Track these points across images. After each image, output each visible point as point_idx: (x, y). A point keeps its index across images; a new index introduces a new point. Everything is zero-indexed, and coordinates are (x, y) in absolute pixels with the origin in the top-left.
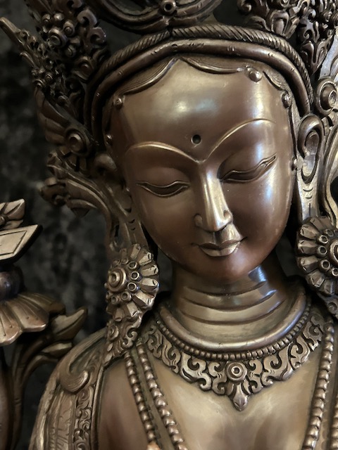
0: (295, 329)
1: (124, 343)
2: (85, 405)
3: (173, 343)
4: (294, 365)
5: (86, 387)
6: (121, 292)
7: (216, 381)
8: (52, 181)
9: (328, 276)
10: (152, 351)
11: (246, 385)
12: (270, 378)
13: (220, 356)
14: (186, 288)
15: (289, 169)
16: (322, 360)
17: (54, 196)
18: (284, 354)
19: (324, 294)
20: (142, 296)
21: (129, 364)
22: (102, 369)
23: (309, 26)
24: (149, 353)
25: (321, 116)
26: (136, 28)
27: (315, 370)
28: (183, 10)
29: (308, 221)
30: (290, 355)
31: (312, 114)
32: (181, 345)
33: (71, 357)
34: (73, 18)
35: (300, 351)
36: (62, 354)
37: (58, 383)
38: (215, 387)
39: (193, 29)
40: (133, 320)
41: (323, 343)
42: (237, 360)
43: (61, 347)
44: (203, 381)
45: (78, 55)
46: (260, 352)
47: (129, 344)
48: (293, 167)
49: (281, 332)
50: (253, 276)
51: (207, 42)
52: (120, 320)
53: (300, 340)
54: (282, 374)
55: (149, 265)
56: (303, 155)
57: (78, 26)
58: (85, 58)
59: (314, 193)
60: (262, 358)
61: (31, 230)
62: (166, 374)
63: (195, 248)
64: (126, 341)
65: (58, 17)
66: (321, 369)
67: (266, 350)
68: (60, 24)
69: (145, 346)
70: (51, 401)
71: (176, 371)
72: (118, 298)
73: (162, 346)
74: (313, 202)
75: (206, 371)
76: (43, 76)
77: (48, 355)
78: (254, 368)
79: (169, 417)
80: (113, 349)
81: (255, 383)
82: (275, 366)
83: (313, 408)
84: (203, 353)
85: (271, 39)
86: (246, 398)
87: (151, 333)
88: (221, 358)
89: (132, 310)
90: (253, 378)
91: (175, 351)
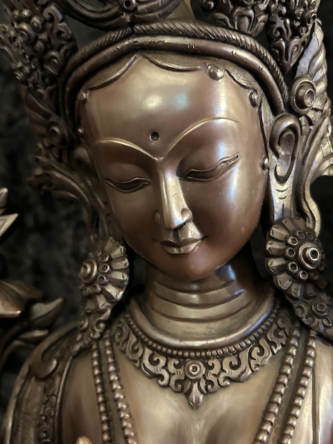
0: (259, 331)
1: (92, 335)
2: (52, 391)
3: (138, 337)
4: (253, 366)
5: (54, 375)
6: (92, 283)
7: (174, 378)
8: (39, 171)
9: (295, 278)
10: (118, 344)
11: (203, 384)
12: (227, 378)
13: (180, 353)
14: (156, 283)
15: (260, 169)
16: (284, 363)
17: (40, 186)
18: (244, 356)
19: (291, 297)
20: (111, 290)
21: (95, 355)
22: (71, 358)
23: (280, 23)
24: (115, 345)
25: (298, 115)
26: (100, 25)
27: (274, 374)
28: (144, 7)
29: (279, 222)
30: (250, 357)
31: (287, 114)
32: (145, 340)
34: (40, 14)
35: (262, 353)
36: (39, 341)
37: (30, 369)
38: (172, 383)
39: (154, 26)
40: (102, 312)
41: (286, 347)
42: (196, 358)
43: (38, 333)
44: (161, 377)
45: (46, 50)
46: (220, 352)
47: (97, 336)
48: (264, 167)
49: (244, 332)
51: (168, 40)
52: (89, 311)
53: (263, 342)
54: (240, 376)
55: (121, 258)
56: (277, 155)
57: (44, 22)
58: (54, 53)
59: (289, 193)
60: (221, 358)
61: (12, 218)
62: (128, 368)
63: (157, 245)
64: (94, 332)
65: (26, 13)
66: (281, 373)
67: (226, 350)
68: (28, 20)
69: (112, 339)
70: (23, 386)
71: (137, 365)
72: (89, 289)
73: (127, 339)
74: (287, 203)
75: (165, 367)
76: (21, 69)
77: (25, 340)
78: (212, 367)
79: (124, 411)
80: (82, 339)
81: (211, 383)
82: (233, 367)
83: (267, 412)
84: (164, 349)
85: (234, 36)
86: (201, 397)
87: (120, 325)
88: (182, 356)
89: (102, 302)
90: (210, 377)
91: (139, 345)
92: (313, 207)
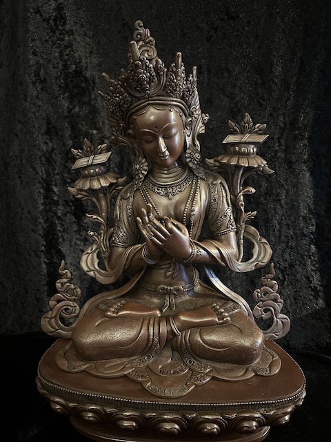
0: (185, 179)
1: (139, 185)
2: (129, 202)
4: (184, 188)
5: (129, 198)
10: (147, 186)
11: (172, 193)
14: (156, 169)
15: (183, 134)
16: (192, 186)
19: (193, 169)
21: (141, 190)
22: (133, 192)
23: (186, 93)
25: (192, 117)
29: (189, 148)
31: (189, 117)
32: (154, 185)
33: (124, 190)
35: (186, 184)
38: (164, 194)
39: (154, 98)
40: (141, 179)
41: (192, 182)
43: (120, 188)
44: (161, 193)
47: (141, 185)
49: (181, 179)
50: (174, 164)
53: (186, 181)
55: (145, 163)
56: (187, 129)
57: (123, 97)
58: (125, 105)
59: (191, 140)
61: (110, 153)
62: (151, 192)
63: (157, 157)
68: (118, 97)
69: (145, 185)
71: (154, 191)
73: (149, 185)
74: (191, 142)
75: (162, 190)
77: (117, 190)
80: (136, 187)
82: (179, 188)
84: (161, 186)
85: (175, 99)
86: (172, 197)
87: (146, 182)
88: (166, 187)
90: (174, 191)
92: (197, 143)
